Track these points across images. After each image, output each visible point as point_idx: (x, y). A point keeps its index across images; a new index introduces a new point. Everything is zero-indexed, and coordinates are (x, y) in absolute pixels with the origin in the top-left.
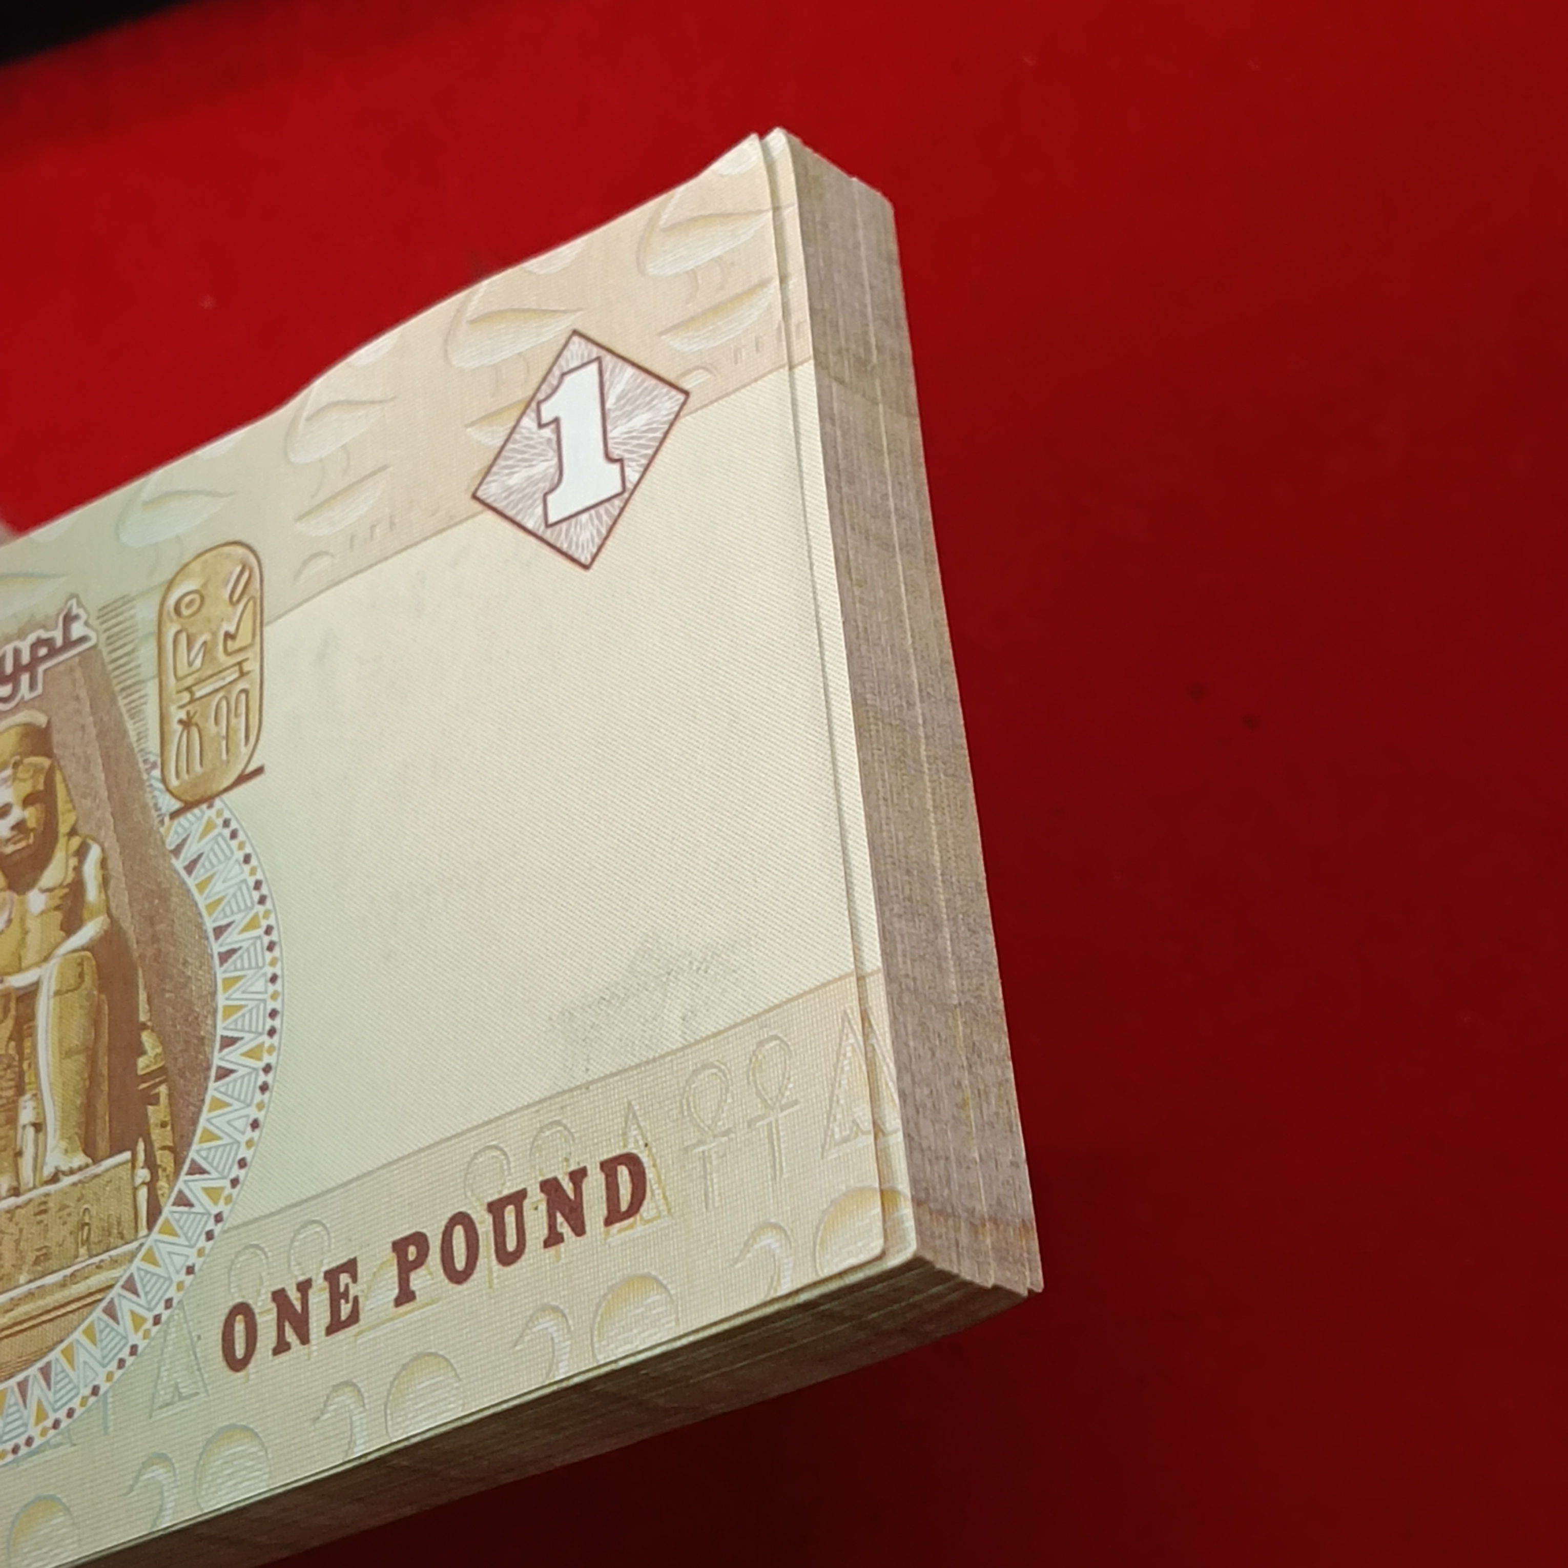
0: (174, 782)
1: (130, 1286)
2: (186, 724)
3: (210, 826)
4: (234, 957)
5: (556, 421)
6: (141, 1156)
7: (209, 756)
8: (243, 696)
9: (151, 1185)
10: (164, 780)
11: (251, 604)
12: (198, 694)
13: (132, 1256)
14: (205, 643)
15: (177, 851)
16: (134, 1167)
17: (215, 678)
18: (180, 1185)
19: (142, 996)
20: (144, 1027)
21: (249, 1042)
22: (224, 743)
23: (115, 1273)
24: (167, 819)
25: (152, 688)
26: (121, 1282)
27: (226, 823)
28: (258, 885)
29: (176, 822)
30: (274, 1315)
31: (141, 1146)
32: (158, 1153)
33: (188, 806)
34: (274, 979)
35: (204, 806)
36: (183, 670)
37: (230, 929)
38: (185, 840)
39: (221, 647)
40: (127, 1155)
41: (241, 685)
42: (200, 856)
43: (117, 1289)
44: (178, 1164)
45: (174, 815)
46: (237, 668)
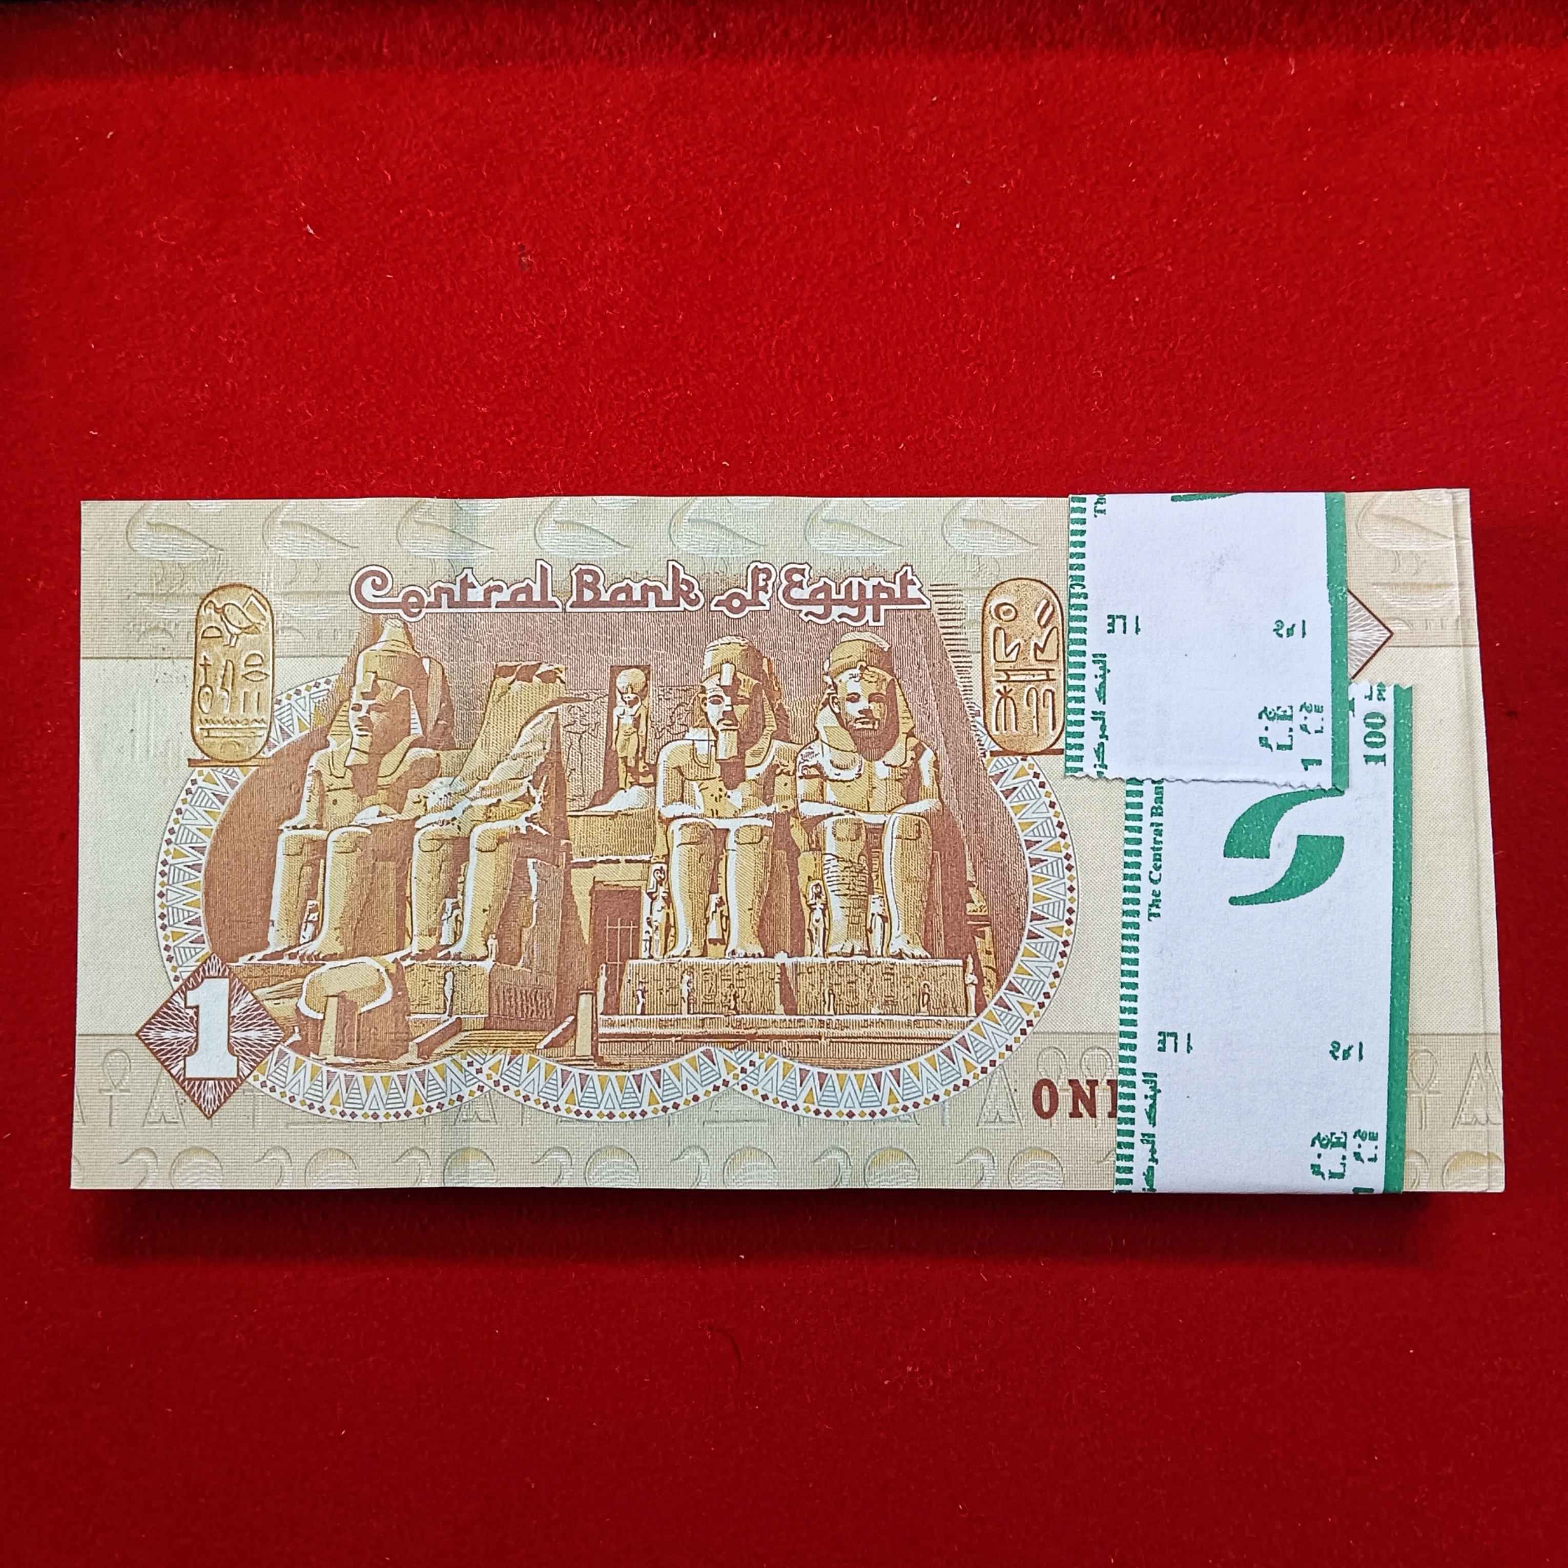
0: (994, 732)
1: (963, 1042)
2: (1004, 695)
3: (1022, 773)
4: (1042, 864)
6: (971, 967)
7: (1022, 724)
8: (1050, 694)
9: (979, 987)
10: (985, 726)
11: (1055, 630)
12: (1012, 678)
13: (964, 1026)
14: (1019, 644)
15: (997, 778)
16: (964, 971)
17: (1026, 672)
18: (1001, 993)
19: (969, 864)
20: (971, 884)
21: (1052, 922)
22: (1035, 720)
23: (952, 1032)
24: (988, 754)
25: (976, 659)
26: (956, 1039)
27: (1036, 775)
28: (1060, 825)
29: (995, 759)
30: (1070, 1093)
31: (970, 960)
32: (984, 969)
33: (1005, 752)
34: (1071, 889)
35: (1019, 758)
36: (1001, 656)
37: (1037, 845)
38: (1003, 773)
39: (1032, 652)
40: (960, 962)
41: (1047, 686)
42: (1015, 788)
43: (953, 1041)
44: (1000, 982)
45: (993, 754)
46: (1044, 672)
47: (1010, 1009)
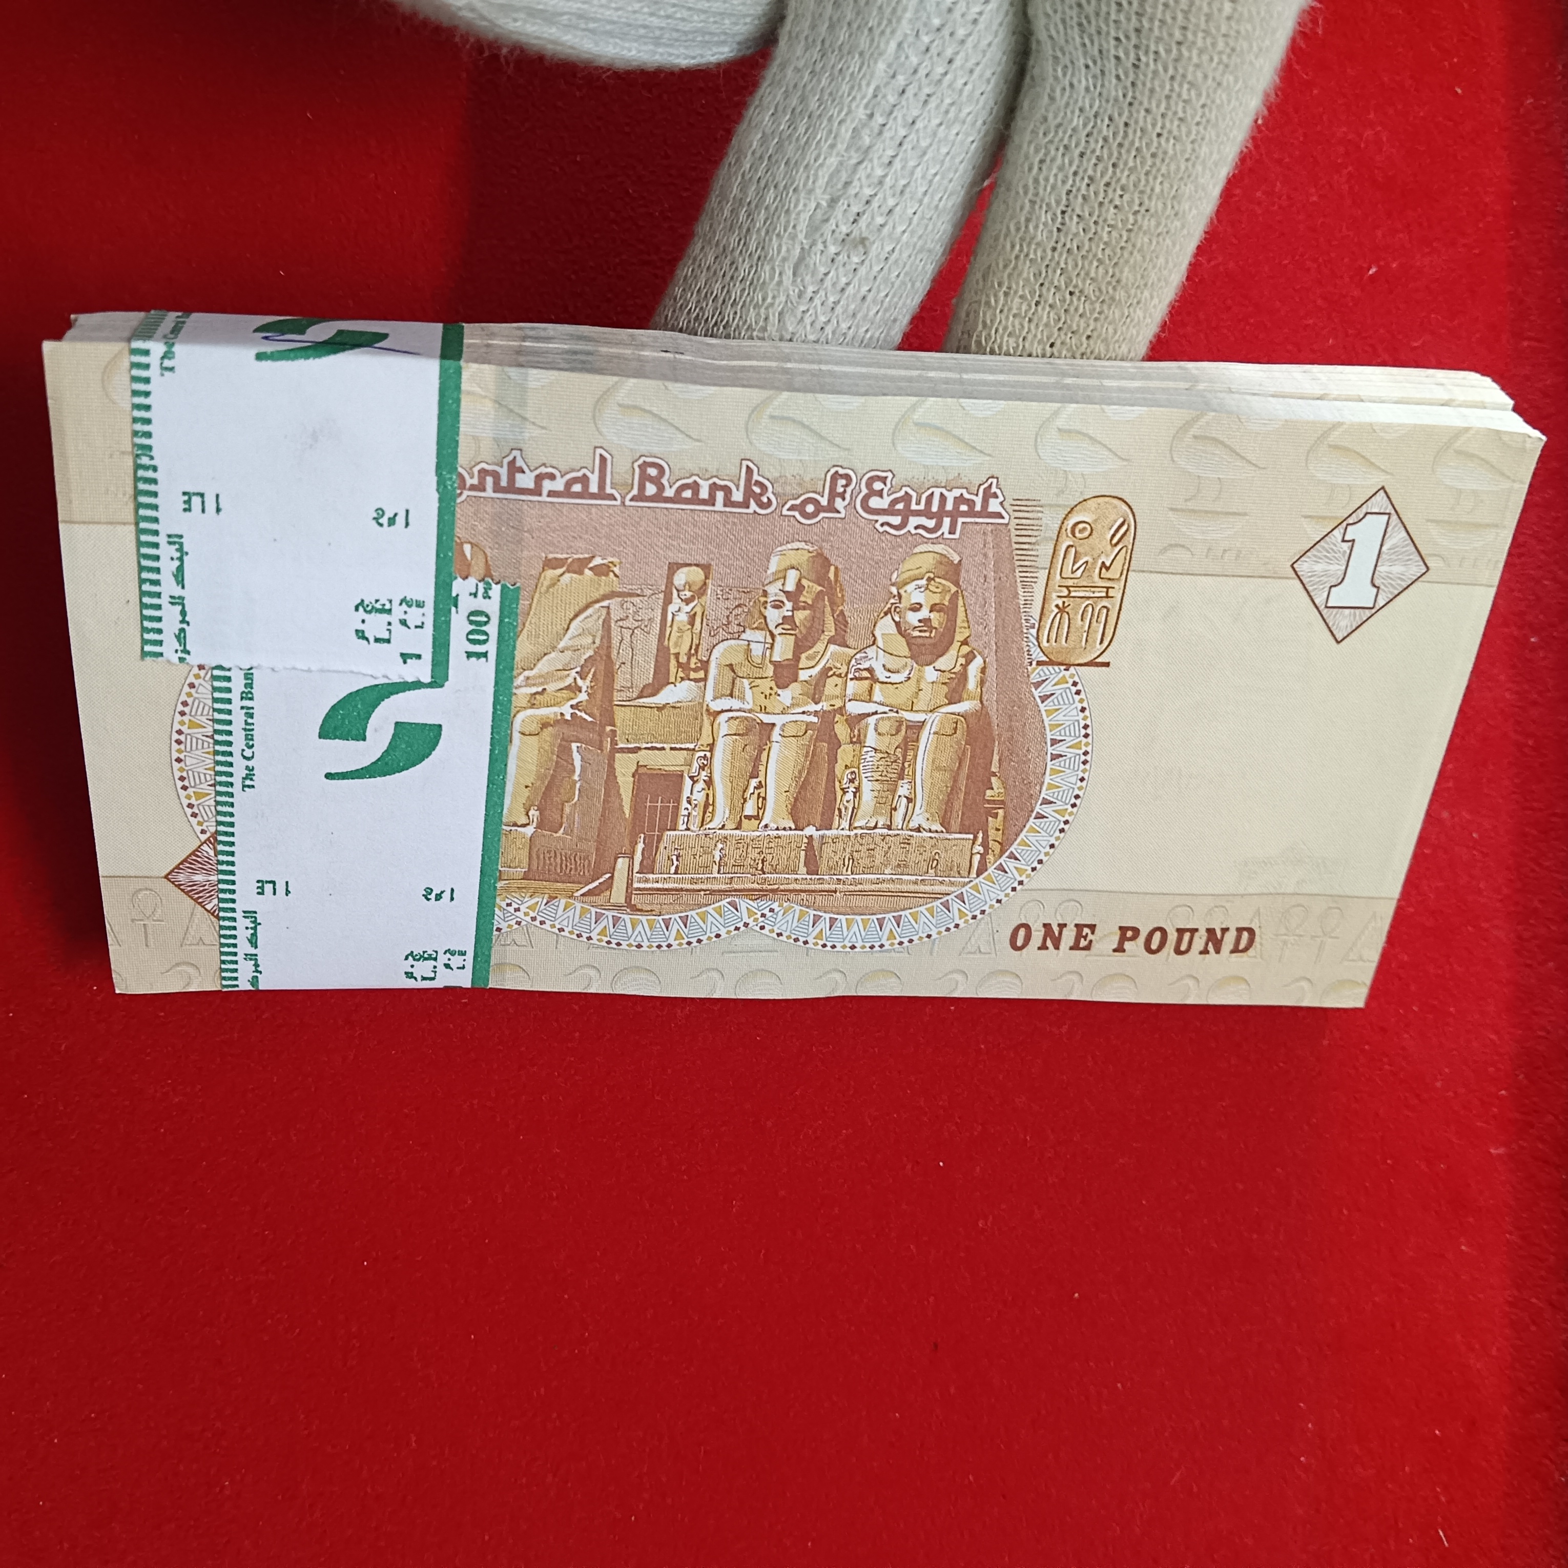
0: (1045, 644)
1: (961, 897)
2: (1061, 610)
3: (1064, 680)
4: (1061, 759)
5: (1353, 541)
6: (980, 840)
7: (1072, 637)
8: (1105, 611)
9: (983, 856)
10: (1037, 639)
11: (1124, 549)
12: (1073, 594)
13: (965, 884)
14: (1087, 562)
15: (1038, 685)
16: (973, 843)
17: (1087, 589)
18: (1001, 861)
19: (996, 758)
20: (994, 774)
21: (1059, 806)
22: (1085, 634)
23: (952, 889)
24: (1034, 663)
25: (1043, 575)
26: (955, 894)
27: (1075, 684)
28: (1086, 727)
29: (1040, 667)
30: (1042, 933)
31: (980, 835)
32: (991, 843)
33: (1051, 663)
34: (1082, 780)
35: (1063, 668)
36: (1067, 573)
37: (1061, 743)
38: (1044, 681)
39: (1097, 570)
40: (971, 836)
41: (1105, 603)
42: (1053, 694)
43: (952, 896)
44: (1002, 852)
45: (1039, 663)
46: (1105, 590)
47: (1006, 872)
